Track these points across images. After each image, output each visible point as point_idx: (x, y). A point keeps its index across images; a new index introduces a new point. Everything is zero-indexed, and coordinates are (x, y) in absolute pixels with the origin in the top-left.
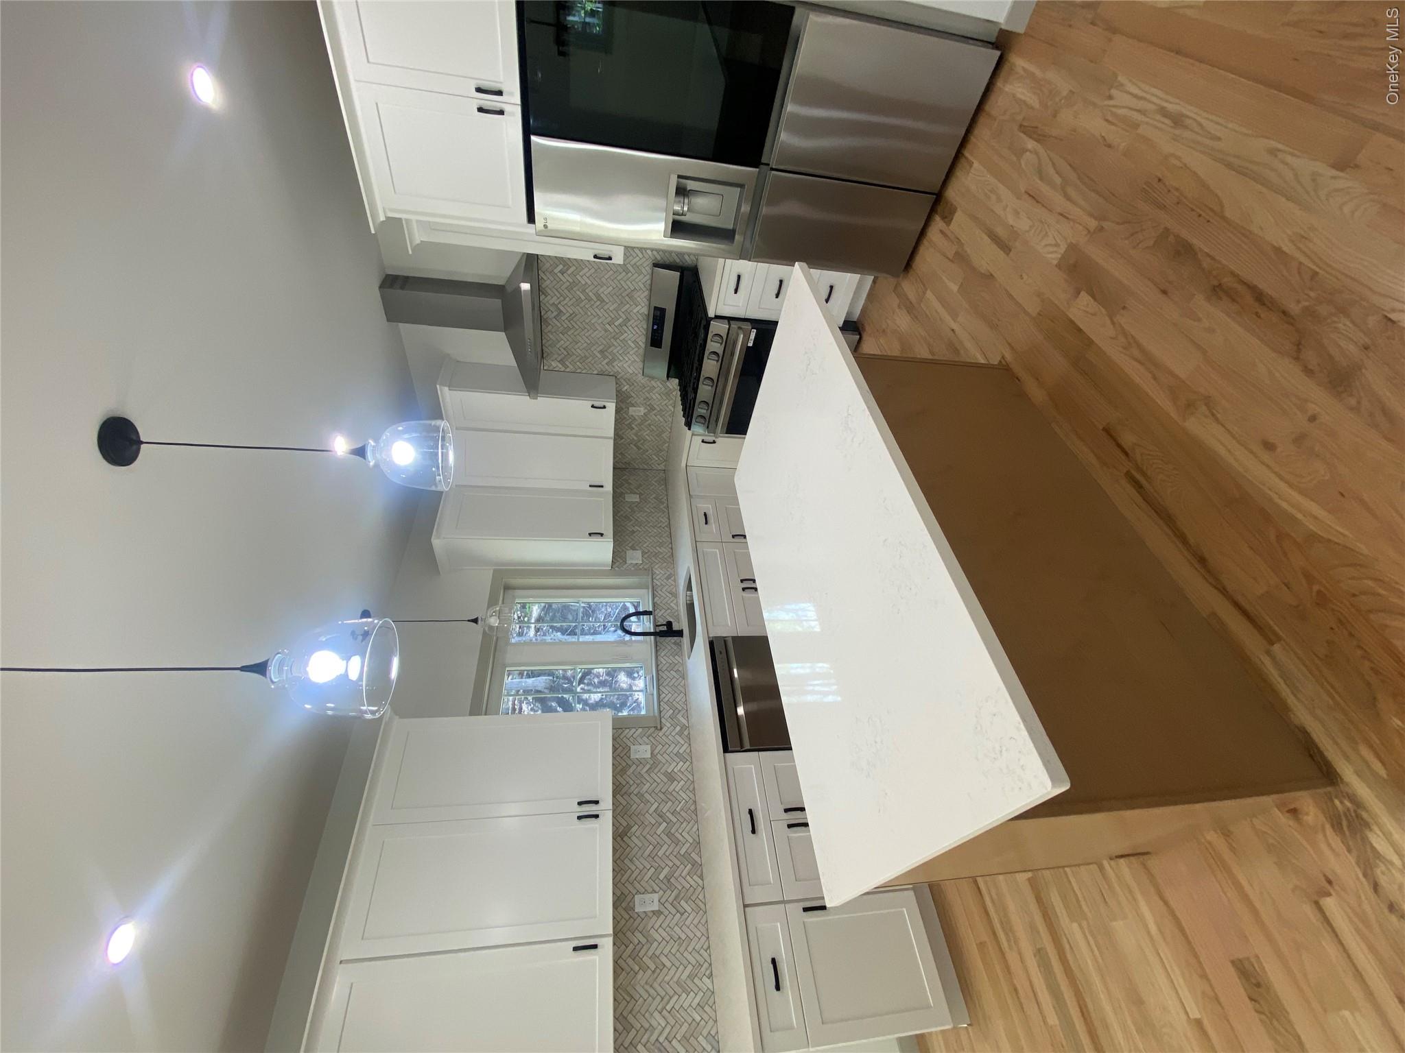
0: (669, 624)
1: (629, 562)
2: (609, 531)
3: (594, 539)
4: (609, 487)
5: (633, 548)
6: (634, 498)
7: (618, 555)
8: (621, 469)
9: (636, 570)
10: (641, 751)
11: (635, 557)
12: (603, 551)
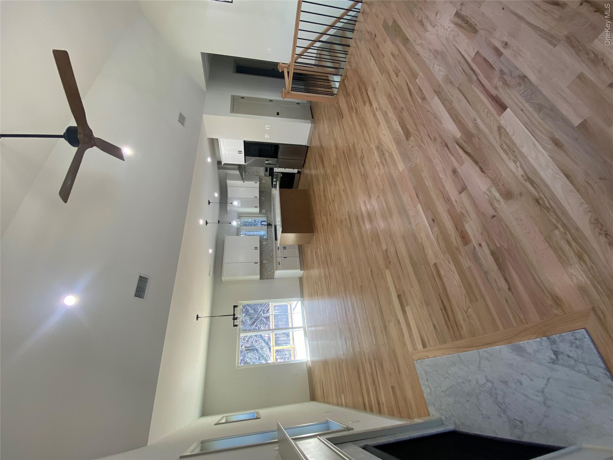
0: (270, 223)
1: (263, 212)
2: (258, 206)
3: (255, 208)
4: (258, 197)
5: (263, 209)
6: (263, 198)
7: (260, 211)
8: (261, 192)
9: (264, 214)
10: (265, 243)
11: (264, 211)
12: (257, 210)
